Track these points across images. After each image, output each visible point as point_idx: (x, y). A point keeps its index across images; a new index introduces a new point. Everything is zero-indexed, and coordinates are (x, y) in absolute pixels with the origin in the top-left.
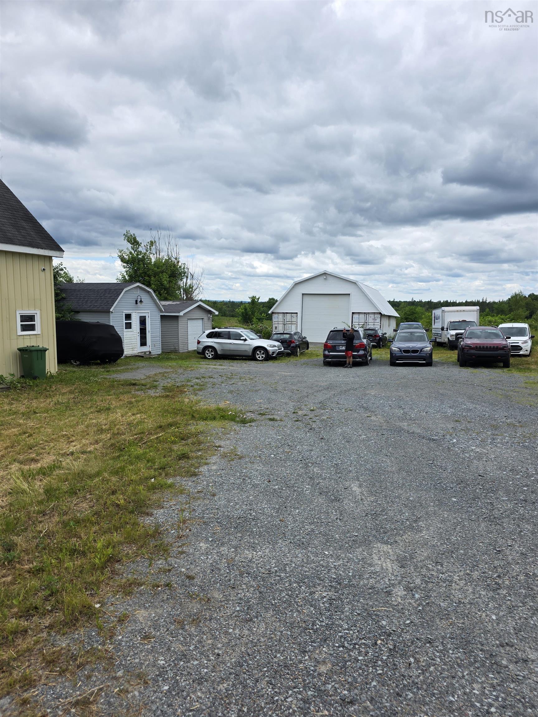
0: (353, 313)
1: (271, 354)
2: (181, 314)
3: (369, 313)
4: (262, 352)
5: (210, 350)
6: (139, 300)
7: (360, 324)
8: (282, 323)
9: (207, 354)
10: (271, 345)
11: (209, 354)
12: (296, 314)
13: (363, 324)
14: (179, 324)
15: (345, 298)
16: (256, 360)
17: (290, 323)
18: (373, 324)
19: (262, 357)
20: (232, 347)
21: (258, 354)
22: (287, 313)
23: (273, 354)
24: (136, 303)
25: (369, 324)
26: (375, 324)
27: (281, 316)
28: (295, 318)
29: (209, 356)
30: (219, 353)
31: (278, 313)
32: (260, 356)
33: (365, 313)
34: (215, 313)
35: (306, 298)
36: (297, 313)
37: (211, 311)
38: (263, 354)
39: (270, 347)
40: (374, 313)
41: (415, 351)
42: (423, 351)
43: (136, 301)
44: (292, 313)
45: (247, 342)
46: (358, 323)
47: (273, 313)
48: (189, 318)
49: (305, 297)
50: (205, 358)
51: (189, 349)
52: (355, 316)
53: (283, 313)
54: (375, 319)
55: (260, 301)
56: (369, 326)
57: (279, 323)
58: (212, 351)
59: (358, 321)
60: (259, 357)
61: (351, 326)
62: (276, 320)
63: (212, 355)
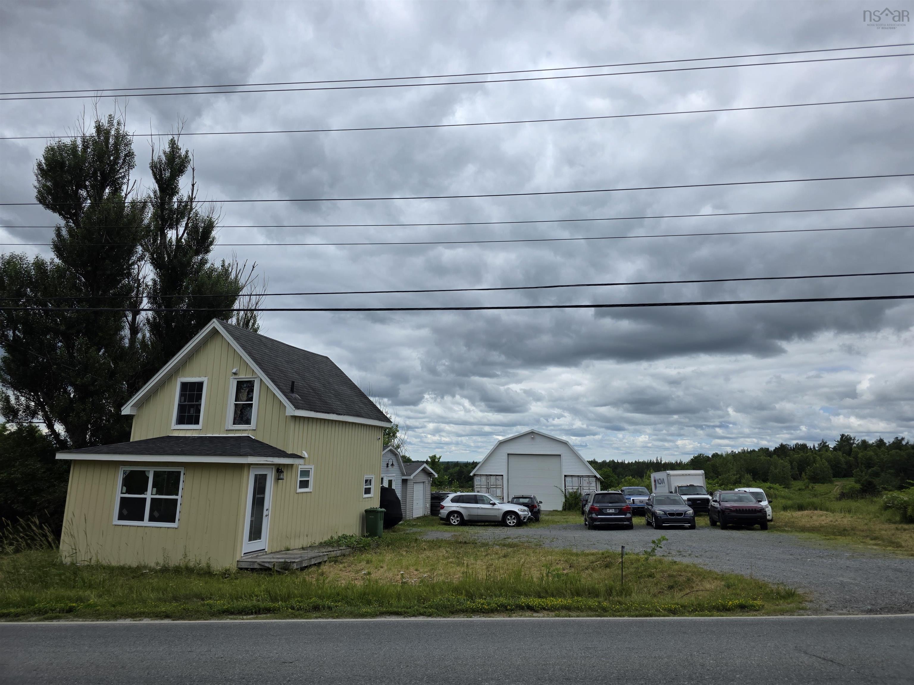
0: (565, 476)
1: (522, 519)
2: (412, 477)
3: (582, 476)
4: (513, 517)
5: (456, 515)
6: (390, 463)
7: (574, 488)
8: (485, 486)
9: (452, 520)
10: (521, 509)
11: (454, 520)
12: (501, 477)
13: (577, 488)
14: (408, 488)
15: (555, 460)
16: (507, 526)
17: (495, 486)
18: (588, 488)
19: (514, 522)
20: (480, 512)
21: (509, 519)
22: (491, 475)
23: (524, 519)
24: (387, 466)
25: (584, 488)
26: (590, 488)
27: (484, 479)
28: (501, 480)
29: (455, 522)
30: (465, 518)
31: (481, 475)
32: (511, 521)
33: (578, 476)
34: (434, 476)
35: (512, 459)
36: (502, 475)
37: (432, 473)
38: (514, 519)
39: (521, 511)
40: (589, 476)
41: (680, 514)
42: (687, 514)
43: (388, 464)
44: (497, 475)
45: (496, 507)
46: (571, 488)
47: (474, 475)
48: (415, 481)
49: (510, 457)
50: (450, 524)
51: (414, 517)
52: (567, 479)
53: (487, 475)
54: (589, 483)
55: (441, 460)
56: (585, 491)
57: (482, 486)
58: (457, 517)
59: (571, 485)
60: (510, 523)
61: (564, 490)
62: (479, 483)
63: (458, 521)
